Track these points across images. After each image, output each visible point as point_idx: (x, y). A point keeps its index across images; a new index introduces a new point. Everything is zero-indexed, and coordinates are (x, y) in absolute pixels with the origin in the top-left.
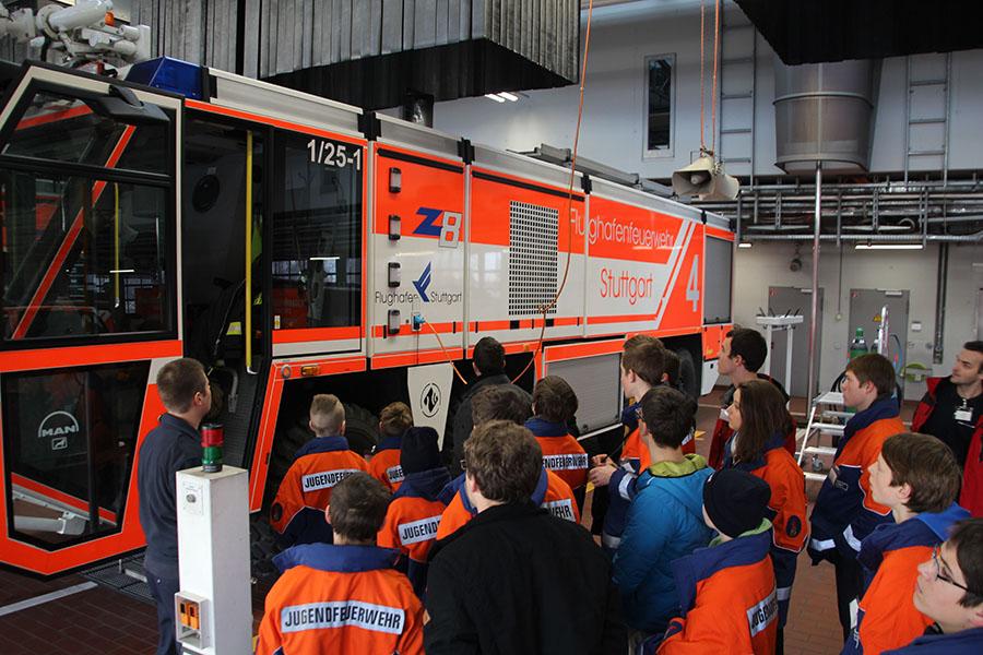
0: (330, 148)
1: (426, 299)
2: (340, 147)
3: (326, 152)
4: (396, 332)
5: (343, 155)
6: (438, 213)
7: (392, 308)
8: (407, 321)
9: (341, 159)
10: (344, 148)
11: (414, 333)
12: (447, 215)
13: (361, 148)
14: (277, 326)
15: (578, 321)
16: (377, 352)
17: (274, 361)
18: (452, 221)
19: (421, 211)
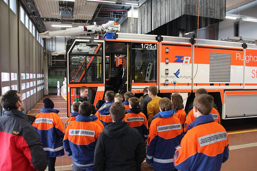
0: (147, 45)
1: (178, 77)
2: (150, 44)
3: (146, 46)
4: (167, 85)
5: (151, 46)
6: (183, 57)
7: (167, 79)
8: (172, 82)
9: (151, 47)
10: (151, 45)
11: (173, 85)
12: (185, 57)
13: (157, 44)
14: (133, 82)
15: (241, 85)
16: (162, 89)
17: (132, 89)
18: (187, 59)
19: (176, 57)
